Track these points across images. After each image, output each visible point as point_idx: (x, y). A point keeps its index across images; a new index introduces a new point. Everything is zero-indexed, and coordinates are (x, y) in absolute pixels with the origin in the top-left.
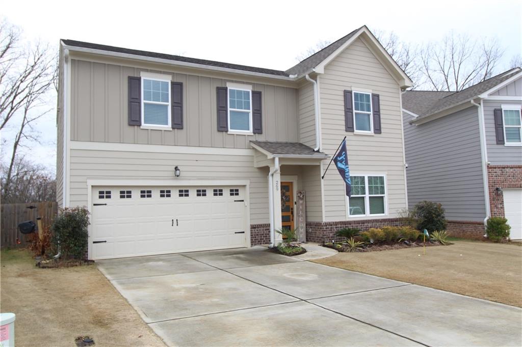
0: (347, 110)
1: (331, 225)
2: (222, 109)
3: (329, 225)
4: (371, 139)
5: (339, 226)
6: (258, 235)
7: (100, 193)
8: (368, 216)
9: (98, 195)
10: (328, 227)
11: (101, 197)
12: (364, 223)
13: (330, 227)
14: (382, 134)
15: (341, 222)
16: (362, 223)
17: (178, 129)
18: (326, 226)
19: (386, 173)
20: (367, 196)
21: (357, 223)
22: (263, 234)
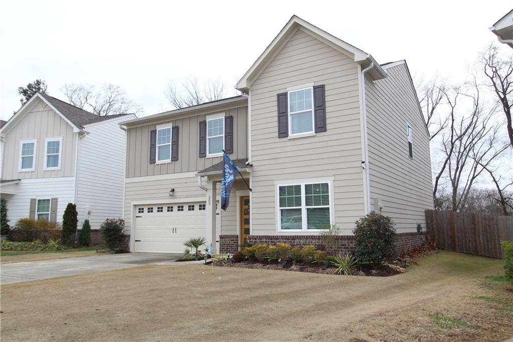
0: (281, 115)
1: (256, 239)
2: (203, 139)
3: (253, 239)
4: (312, 140)
5: (264, 240)
6: (224, 244)
7: (140, 209)
8: (305, 230)
9: (138, 210)
10: (252, 240)
11: (139, 212)
12: (294, 239)
13: (254, 241)
14: (327, 131)
15: (265, 236)
16: (292, 239)
17: (175, 161)
18: (250, 239)
19: (333, 178)
20: (304, 207)
21: (286, 239)
22: (229, 244)
